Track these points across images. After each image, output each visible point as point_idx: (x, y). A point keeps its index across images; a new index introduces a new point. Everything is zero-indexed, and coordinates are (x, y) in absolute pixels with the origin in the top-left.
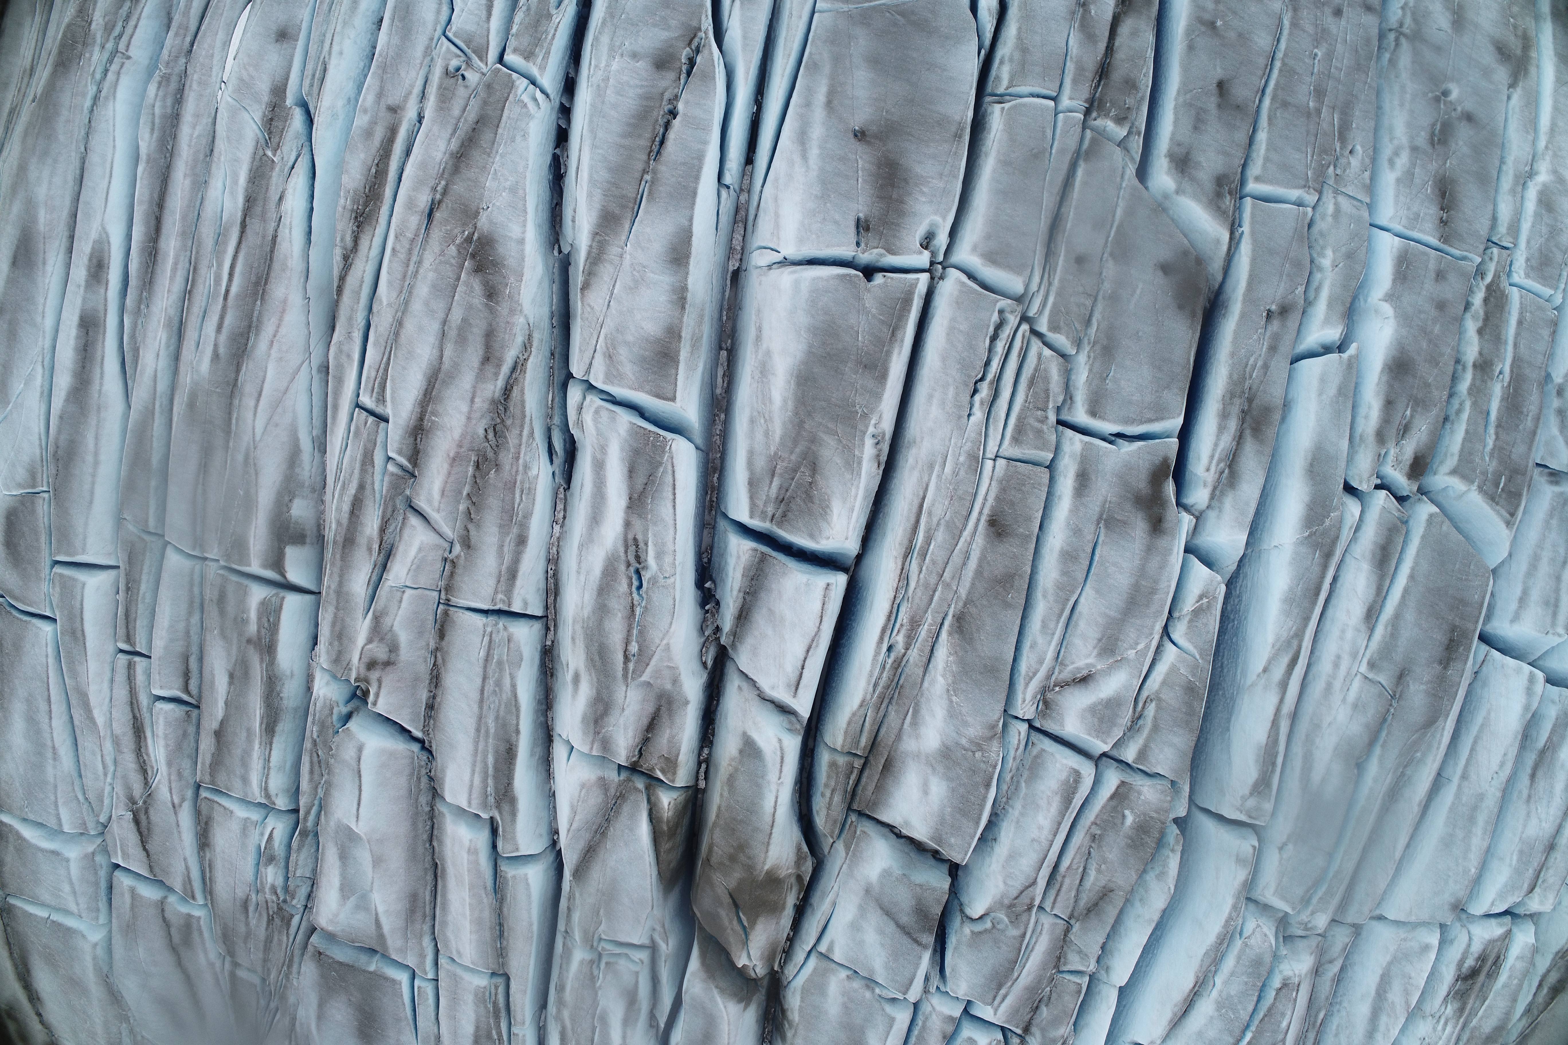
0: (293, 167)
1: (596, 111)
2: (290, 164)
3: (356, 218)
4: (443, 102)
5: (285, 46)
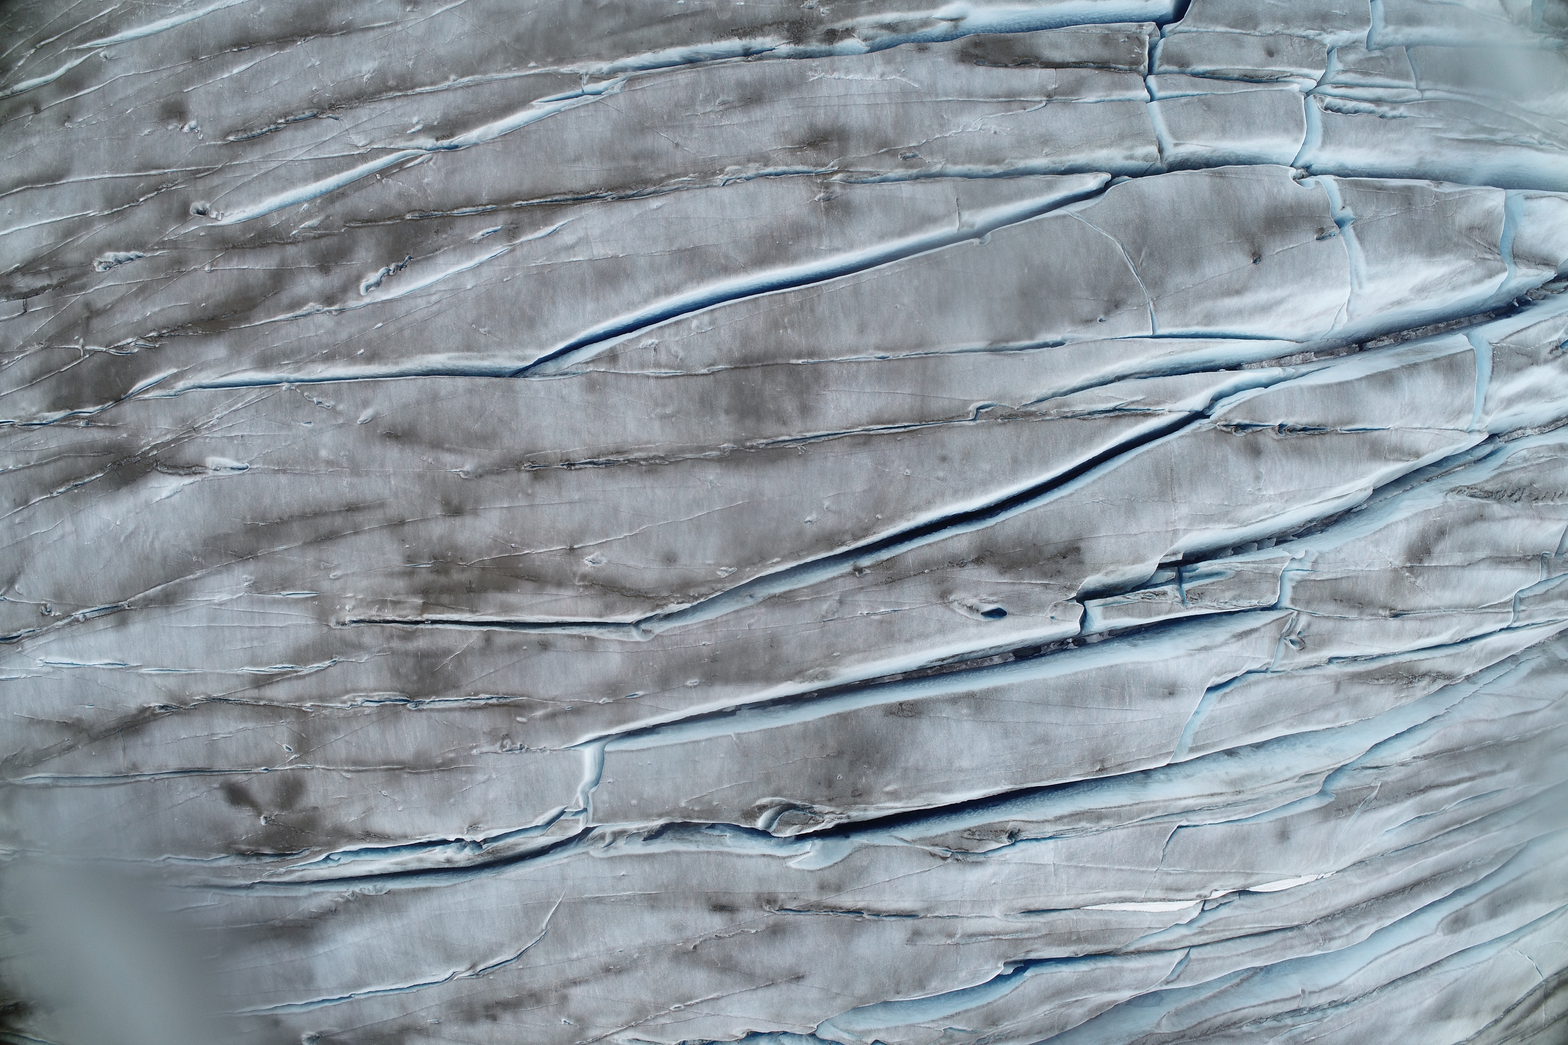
0: (1377, 767)
1: (1307, 495)
2: (1375, 771)
3: (1411, 682)
4: (1324, 641)
5: (1292, 828)
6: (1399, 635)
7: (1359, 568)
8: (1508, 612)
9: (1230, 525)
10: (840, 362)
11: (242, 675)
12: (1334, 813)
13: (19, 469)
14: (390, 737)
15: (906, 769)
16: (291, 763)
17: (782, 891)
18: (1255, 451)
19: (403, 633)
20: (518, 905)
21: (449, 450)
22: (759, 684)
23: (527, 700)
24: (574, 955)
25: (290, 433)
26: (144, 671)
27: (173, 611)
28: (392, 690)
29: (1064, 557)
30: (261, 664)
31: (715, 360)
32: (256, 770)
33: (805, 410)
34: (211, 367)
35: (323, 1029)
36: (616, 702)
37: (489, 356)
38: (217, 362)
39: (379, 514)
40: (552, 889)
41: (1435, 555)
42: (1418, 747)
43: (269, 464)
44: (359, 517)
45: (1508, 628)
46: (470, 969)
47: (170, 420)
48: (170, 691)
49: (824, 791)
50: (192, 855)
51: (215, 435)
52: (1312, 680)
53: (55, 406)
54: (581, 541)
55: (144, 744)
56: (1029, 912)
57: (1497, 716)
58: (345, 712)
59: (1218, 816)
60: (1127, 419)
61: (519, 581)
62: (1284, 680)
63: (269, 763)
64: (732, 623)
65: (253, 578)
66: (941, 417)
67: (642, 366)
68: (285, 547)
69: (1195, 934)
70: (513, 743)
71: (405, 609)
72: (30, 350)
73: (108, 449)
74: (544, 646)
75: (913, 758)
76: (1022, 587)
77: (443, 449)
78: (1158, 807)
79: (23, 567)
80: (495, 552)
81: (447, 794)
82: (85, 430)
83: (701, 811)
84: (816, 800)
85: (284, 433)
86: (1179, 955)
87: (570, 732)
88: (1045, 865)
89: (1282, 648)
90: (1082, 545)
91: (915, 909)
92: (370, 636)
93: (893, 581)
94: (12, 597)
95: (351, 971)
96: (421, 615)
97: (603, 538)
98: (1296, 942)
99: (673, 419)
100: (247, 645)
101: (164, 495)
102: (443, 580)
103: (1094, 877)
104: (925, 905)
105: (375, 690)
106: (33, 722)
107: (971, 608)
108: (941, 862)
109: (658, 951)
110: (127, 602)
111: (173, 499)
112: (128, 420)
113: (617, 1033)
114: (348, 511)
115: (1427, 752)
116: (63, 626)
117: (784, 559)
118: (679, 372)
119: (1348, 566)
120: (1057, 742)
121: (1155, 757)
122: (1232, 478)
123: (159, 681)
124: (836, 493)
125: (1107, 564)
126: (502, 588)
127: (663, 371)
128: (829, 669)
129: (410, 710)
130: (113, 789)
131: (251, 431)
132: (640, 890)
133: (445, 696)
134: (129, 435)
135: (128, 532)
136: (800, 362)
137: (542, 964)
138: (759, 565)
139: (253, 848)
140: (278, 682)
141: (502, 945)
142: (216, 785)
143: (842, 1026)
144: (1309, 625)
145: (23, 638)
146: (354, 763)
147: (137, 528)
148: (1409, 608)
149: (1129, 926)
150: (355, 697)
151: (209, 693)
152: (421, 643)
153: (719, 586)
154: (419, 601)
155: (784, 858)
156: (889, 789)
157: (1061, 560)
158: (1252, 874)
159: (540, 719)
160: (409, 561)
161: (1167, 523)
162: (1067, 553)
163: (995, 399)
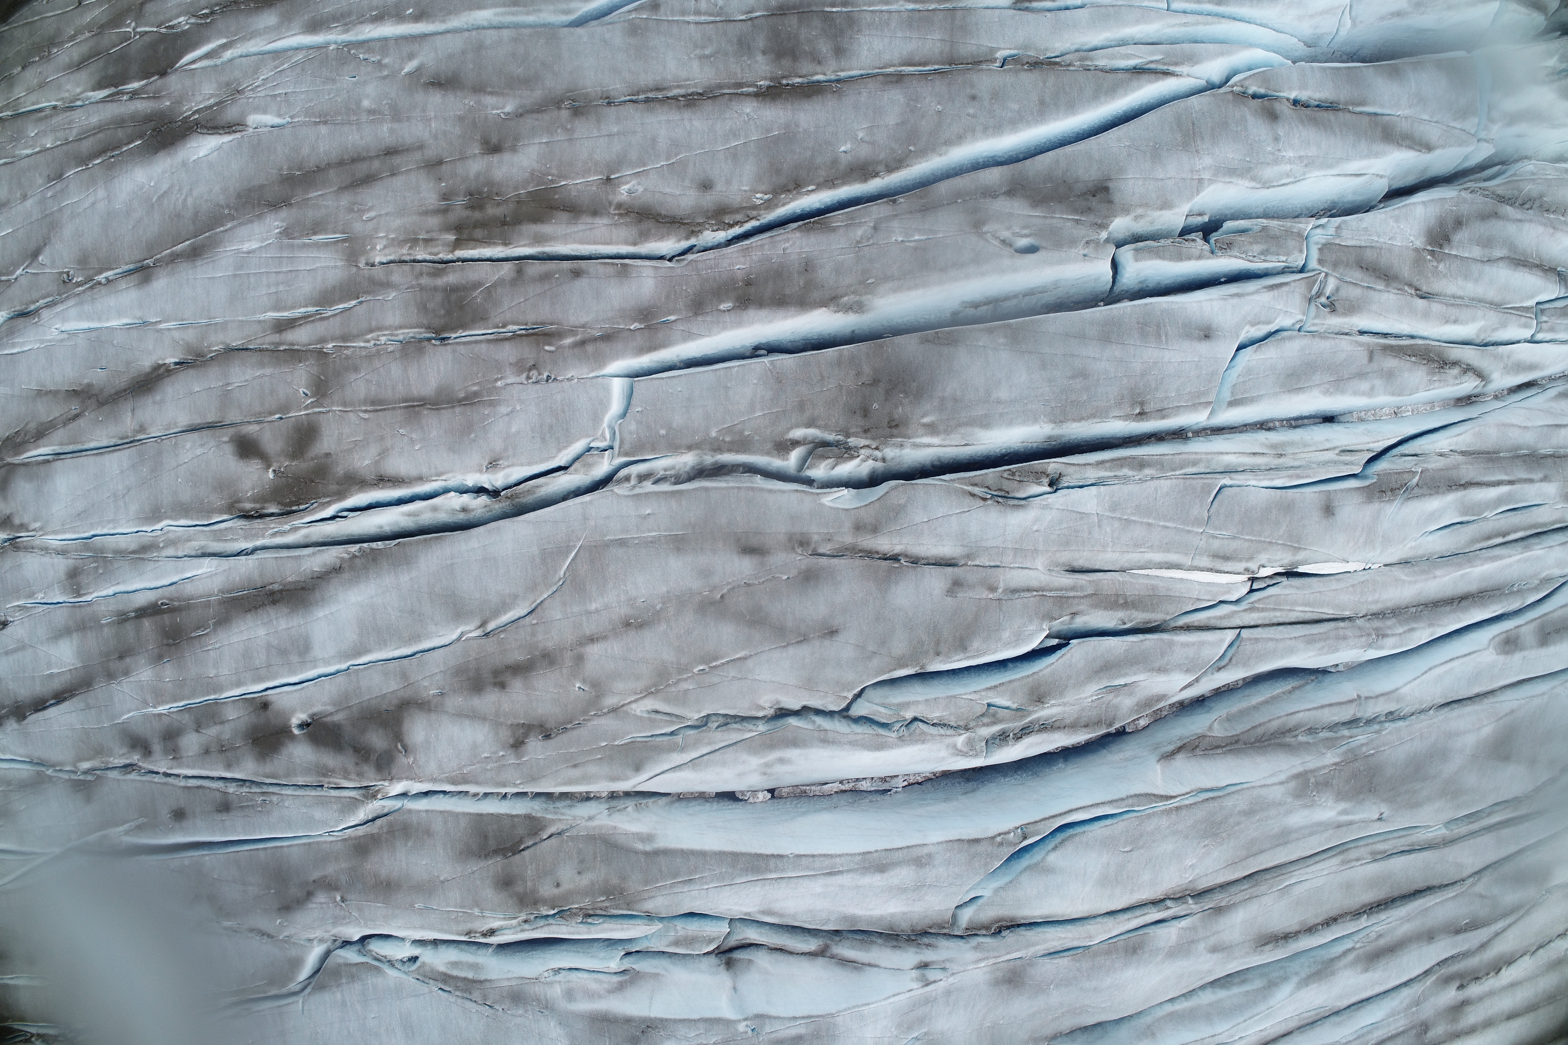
3: (1442, 366)
4: (1353, 309)
5: (1336, 504)
6: (1426, 315)
7: (1381, 240)
8: (1531, 318)
9: (1253, 184)
10: (871, 11)
11: (264, 321)
12: (1377, 495)
13: (57, 146)
14: (413, 373)
15: (943, 399)
16: (306, 408)
17: (815, 531)
18: (1273, 116)
19: (432, 270)
20: (535, 550)
21: (491, 93)
22: (793, 309)
23: (557, 328)
24: (593, 607)
25: (334, 87)
26: (163, 326)
27: (199, 263)
28: (418, 327)
29: (1094, 196)
30: (285, 309)
31: (753, 8)
32: (269, 419)
33: (839, 52)
34: (260, 35)
35: (315, 710)
36: (648, 327)
37: (534, 11)
38: (268, 30)
39: (417, 156)
40: (573, 531)
41: (1454, 243)
42: (1455, 439)
43: (310, 117)
44: (397, 160)
45: (1532, 341)
46: (480, 627)
47: (215, 85)
48: (188, 344)
49: (859, 421)
50: (192, 519)
51: (259, 95)
52: (1344, 344)
53: (99, 86)
54: (618, 171)
55: (154, 403)
56: (1074, 571)
57: (1529, 424)
58: (367, 351)
59: (1261, 477)
60: (1147, 75)
61: (555, 212)
62: (1317, 339)
63: (284, 408)
64: (766, 247)
65: (285, 224)
66: (970, 61)
67: (683, 13)
68: (320, 193)
69: (1245, 610)
70: (540, 374)
71: (436, 246)
72: (81, 38)
73: (148, 118)
74: (577, 274)
75: (950, 387)
76: (1054, 221)
77: (485, 92)
78: (1200, 460)
79: (49, 238)
80: (532, 185)
81: (468, 428)
82: (128, 103)
83: (732, 443)
84: (852, 431)
85: (328, 87)
86: (1230, 635)
87: (600, 360)
88: (1088, 515)
89: (1313, 308)
90: (1111, 185)
91: (955, 555)
92: (398, 275)
93: (927, 209)
94: (34, 269)
95: (351, 636)
96: (452, 252)
97: (640, 167)
98: (1349, 633)
99: (712, 59)
100: (273, 290)
101: (201, 154)
102: (477, 215)
103: (1139, 532)
104: (965, 551)
105: (401, 328)
106: (40, 393)
107: (1004, 242)
108: (982, 503)
109: (682, 600)
110: (152, 260)
111: (210, 157)
112: (172, 89)
113: (636, 701)
114: (386, 154)
115: (1464, 449)
116: (84, 291)
117: (820, 187)
118: (718, 19)
119: (1370, 235)
120: (1096, 377)
121: (1194, 405)
122: (1252, 137)
123: (176, 335)
124: (869, 125)
125: (1136, 206)
126: (537, 219)
127: (703, 18)
128: (864, 298)
129: (435, 345)
130: (116, 454)
131: (295, 87)
132: (665, 531)
133: (471, 329)
134: (172, 103)
135: (161, 192)
136: (834, 10)
137: (558, 617)
138: (795, 192)
139: (258, 506)
140: (301, 325)
141: (515, 597)
142: (226, 439)
143: (877, 701)
144: (1337, 289)
145: (41, 308)
146: (373, 403)
147: (172, 186)
148: (1434, 292)
149: (1177, 594)
150: (378, 336)
151: (228, 342)
152: (451, 278)
153: (755, 213)
154: (452, 237)
155: (818, 494)
156: (926, 420)
157: (1091, 198)
158: (1300, 548)
159: (569, 347)
160: (445, 199)
161: (1192, 171)
162: (1096, 191)
163: (1021, 48)
